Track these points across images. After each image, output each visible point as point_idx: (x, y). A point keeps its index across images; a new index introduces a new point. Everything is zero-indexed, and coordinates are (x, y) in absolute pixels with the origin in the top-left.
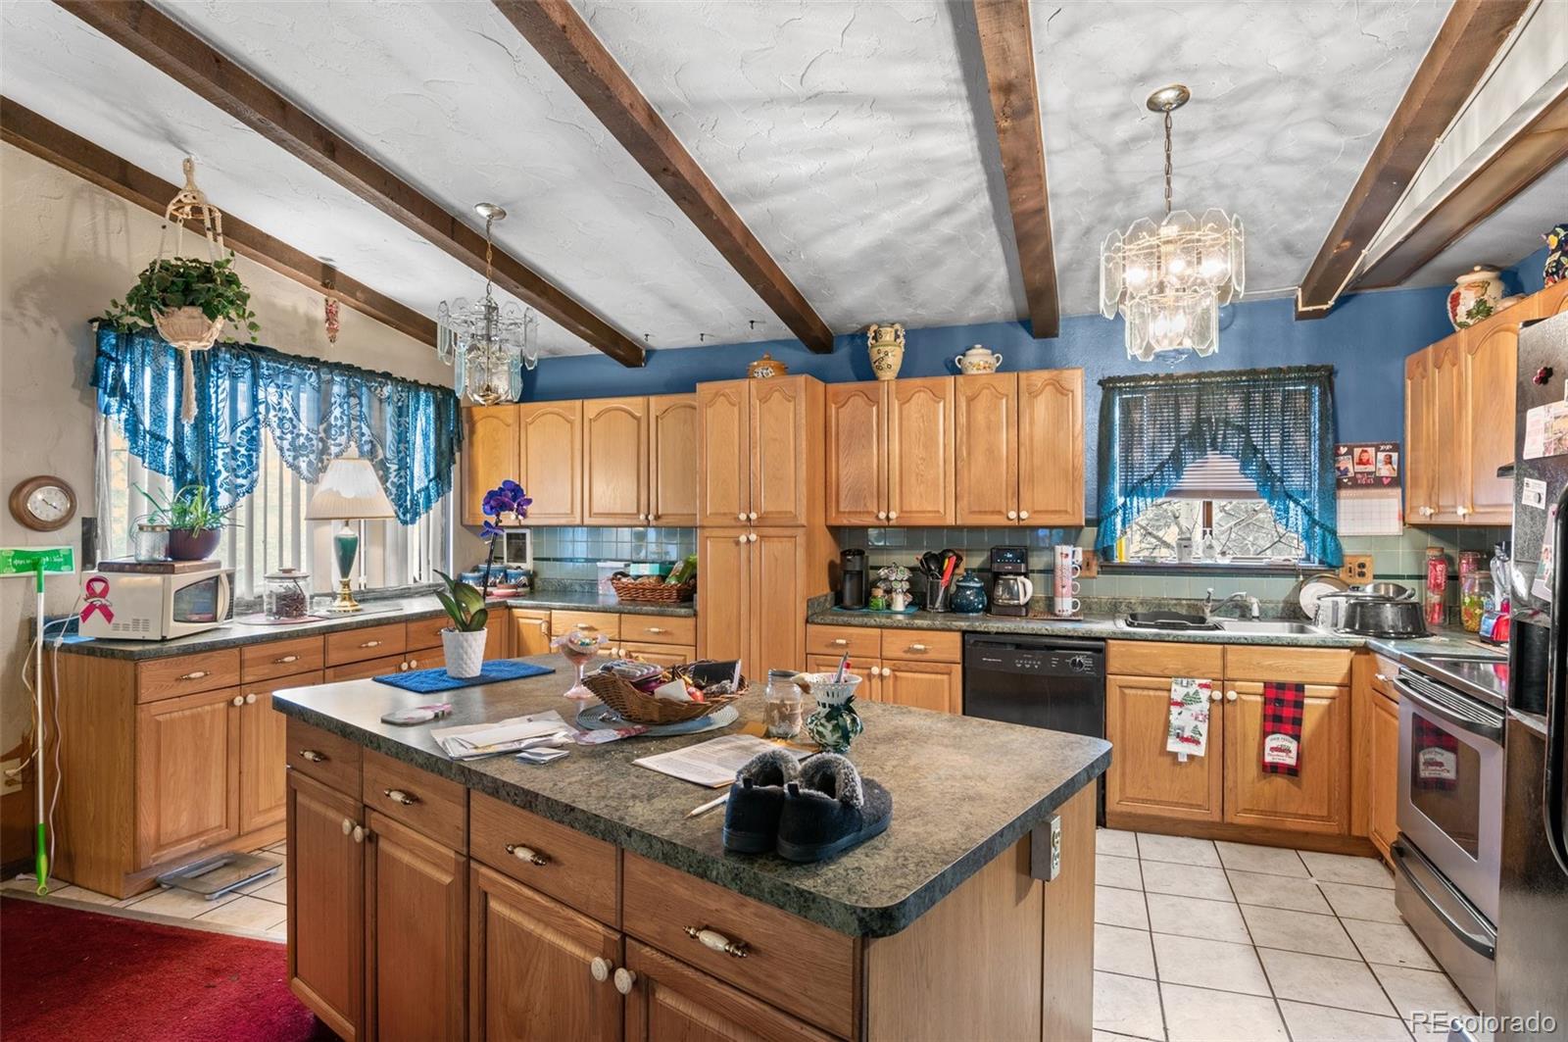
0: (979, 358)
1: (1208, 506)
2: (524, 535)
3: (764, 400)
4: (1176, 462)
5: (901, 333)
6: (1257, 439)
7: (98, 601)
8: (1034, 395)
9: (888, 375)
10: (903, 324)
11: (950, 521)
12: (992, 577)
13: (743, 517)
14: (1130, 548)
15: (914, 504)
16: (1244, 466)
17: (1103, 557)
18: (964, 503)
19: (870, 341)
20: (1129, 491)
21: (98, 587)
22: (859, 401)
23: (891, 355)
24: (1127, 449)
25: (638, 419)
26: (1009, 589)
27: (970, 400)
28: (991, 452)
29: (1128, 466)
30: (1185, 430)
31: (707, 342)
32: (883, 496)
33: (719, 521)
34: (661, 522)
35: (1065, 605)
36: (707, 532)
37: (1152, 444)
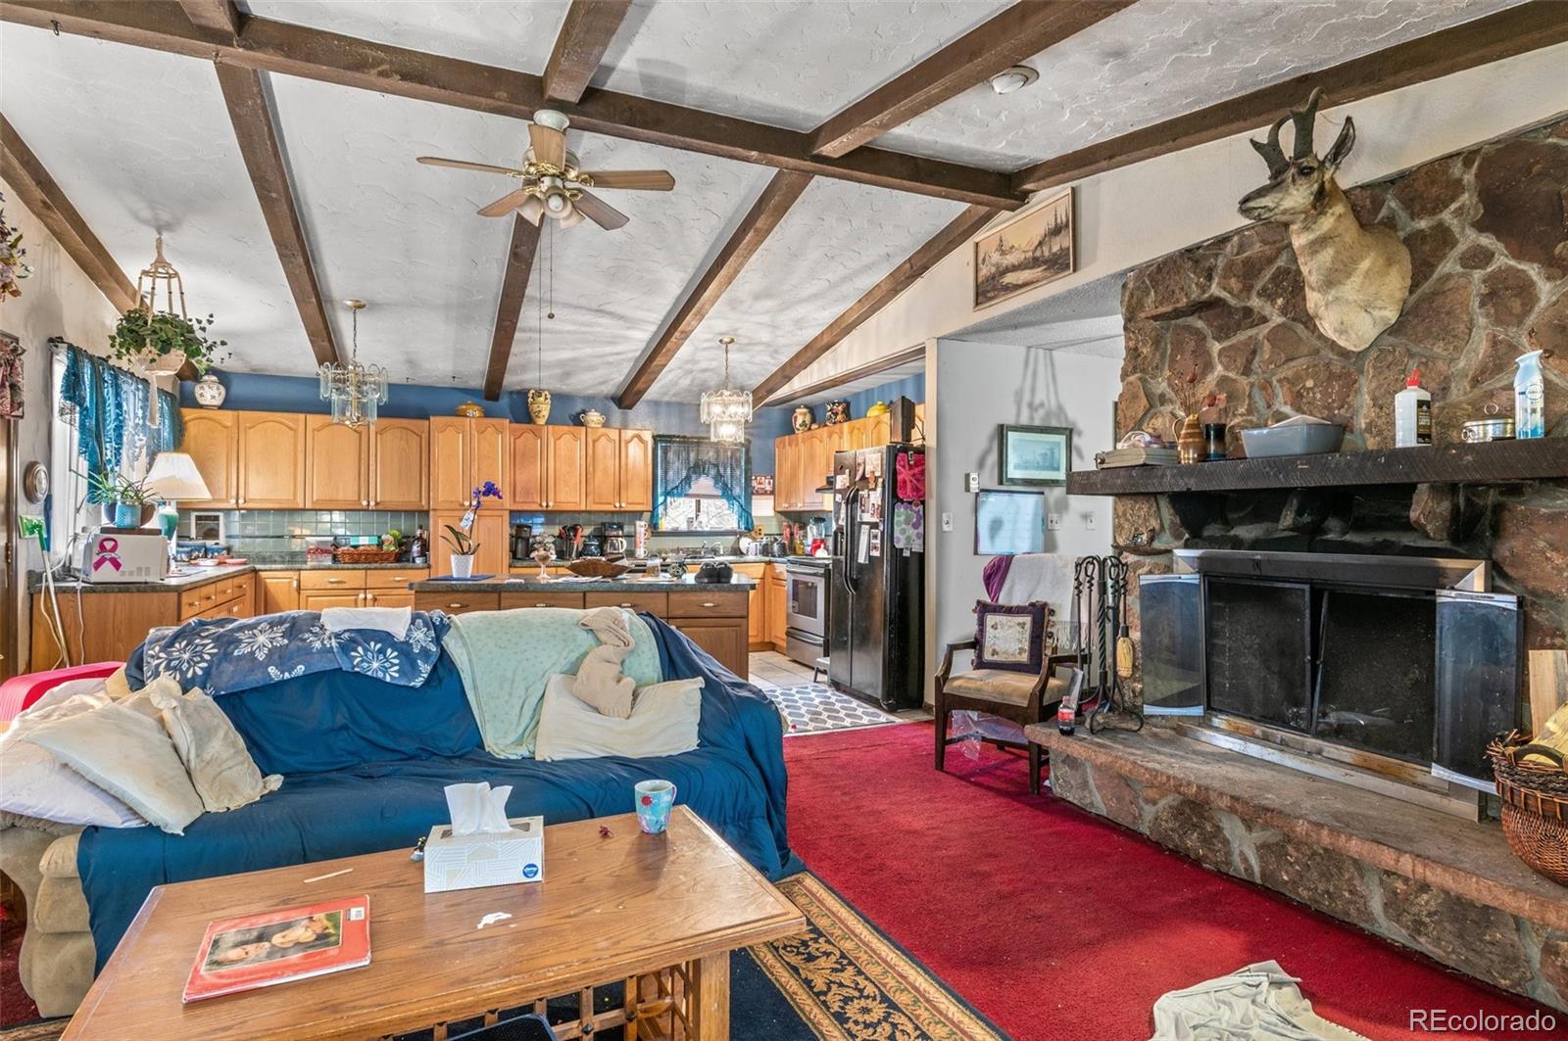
0: (594, 417)
1: (698, 503)
2: (216, 518)
3: (481, 432)
4: (688, 480)
5: (549, 396)
6: (722, 471)
7: (108, 555)
8: (628, 442)
9: (542, 421)
10: (549, 391)
11: (583, 508)
12: (602, 538)
13: (467, 503)
14: (665, 525)
15: (562, 497)
16: (716, 483)
17: (654, 529)
18: (590, 498)
19: (530, 400)
20: (667, 494)
21: (109, 545)
22: (530, 436)
23: (543, 408)
24: (666, 472)
25: (360, 433)
26: (612, 545)
27: (594, 442)
28: (605, 470)
29: (666, 481)
30: (692, 465)
31: (410, 382)
32: (544, 491)
33: (447, 506)
34: (380, 507)
35: (640, 552)
36: (439, 513)
37: (677, 471)
